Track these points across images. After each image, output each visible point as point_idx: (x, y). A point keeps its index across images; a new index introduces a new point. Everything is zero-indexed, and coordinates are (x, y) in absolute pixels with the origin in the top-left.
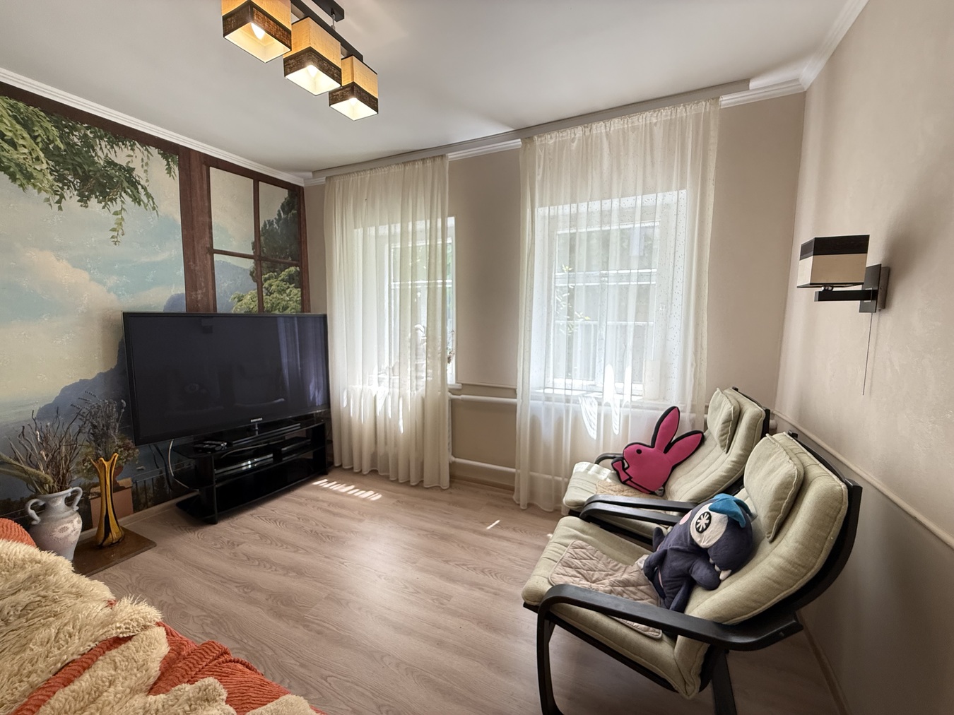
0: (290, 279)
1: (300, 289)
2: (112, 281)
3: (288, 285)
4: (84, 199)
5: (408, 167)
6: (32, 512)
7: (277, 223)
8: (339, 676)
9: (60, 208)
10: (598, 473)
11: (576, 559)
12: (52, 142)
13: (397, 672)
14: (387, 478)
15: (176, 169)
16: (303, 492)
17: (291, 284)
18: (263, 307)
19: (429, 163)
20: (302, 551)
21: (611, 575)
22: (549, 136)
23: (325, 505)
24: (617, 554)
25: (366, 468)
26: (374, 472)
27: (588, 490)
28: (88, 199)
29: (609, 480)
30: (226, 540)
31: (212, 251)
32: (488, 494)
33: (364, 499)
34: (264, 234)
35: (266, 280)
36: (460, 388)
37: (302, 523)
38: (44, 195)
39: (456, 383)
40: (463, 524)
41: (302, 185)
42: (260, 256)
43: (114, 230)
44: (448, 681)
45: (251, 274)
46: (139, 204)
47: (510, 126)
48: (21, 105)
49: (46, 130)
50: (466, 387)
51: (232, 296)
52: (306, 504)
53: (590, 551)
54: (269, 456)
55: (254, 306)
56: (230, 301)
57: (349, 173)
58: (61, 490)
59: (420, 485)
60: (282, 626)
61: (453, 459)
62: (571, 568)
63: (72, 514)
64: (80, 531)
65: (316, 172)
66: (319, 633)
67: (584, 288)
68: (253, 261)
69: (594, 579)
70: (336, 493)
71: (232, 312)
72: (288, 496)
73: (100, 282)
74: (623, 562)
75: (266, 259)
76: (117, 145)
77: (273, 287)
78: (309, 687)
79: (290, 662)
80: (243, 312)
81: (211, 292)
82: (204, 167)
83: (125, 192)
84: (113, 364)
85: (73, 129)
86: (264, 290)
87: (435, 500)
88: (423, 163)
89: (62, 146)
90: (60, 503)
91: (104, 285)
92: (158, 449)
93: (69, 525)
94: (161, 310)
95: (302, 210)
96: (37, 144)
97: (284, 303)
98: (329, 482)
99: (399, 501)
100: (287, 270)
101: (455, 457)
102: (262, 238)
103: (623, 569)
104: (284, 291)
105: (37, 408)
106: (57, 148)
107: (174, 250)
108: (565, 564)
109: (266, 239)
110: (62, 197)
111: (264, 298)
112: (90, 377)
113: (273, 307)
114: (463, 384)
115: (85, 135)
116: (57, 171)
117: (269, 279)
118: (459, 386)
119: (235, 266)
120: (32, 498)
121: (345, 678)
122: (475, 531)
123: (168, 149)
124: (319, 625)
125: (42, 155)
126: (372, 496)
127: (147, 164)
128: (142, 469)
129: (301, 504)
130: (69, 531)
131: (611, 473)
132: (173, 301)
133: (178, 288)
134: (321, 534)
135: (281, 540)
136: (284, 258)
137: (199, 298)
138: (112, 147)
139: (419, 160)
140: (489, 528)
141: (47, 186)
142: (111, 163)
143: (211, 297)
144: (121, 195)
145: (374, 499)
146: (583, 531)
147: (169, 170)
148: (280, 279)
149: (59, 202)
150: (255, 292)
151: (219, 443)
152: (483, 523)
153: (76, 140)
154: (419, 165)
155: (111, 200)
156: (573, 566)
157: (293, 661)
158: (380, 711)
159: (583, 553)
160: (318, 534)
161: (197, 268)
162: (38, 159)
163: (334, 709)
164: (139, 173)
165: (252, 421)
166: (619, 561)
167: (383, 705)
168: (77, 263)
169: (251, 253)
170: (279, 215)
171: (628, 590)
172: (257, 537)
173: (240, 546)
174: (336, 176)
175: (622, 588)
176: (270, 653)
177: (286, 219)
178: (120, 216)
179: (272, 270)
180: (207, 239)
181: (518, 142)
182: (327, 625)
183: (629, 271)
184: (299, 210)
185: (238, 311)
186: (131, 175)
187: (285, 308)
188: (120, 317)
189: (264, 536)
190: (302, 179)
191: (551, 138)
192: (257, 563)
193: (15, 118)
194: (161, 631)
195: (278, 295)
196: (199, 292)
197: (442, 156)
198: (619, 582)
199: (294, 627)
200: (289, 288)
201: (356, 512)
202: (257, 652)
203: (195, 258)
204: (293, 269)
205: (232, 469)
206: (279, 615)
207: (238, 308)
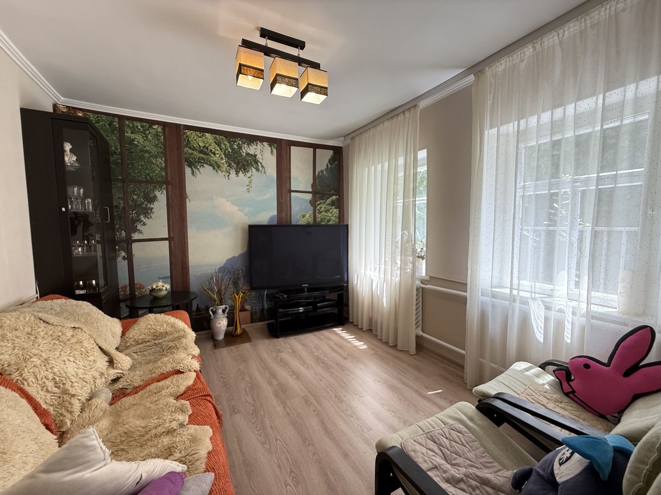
0: (333, 204)
1: (338, 209)
2: (247, 209)
3: (331, 207)
4: (237, 173)
5: (395, 120)
6: (211, 312)
7: (326, 171)
8: (283, 443)
9: (229, 179)
10: (538, 376)
11: (447, 438)
12: (227, 149)
13: (311, 457)
14: (376, 336)
15: (275, 151)
16: (326, 333)
17: (332, 206)
18: (316, 221)
19: (407, 114)
20: (306, 366)
21: (477, 468)
22: (499, 64)
23: (332, 343)
24: (498, 452)
25: (365, 327)
26: (370, 330)
27: (513, 388)
28: (239, 173)
29: (547, 386)
30: (278, 347)
31: (290, 191)
32: (444, 368)
33: (355, 347)
34: (318, 178)
35: (318, 205)
36: (428, 279)
37: (314, 350)
38: (224, 173)
39: (426, 275)
40: (410, 383)
41: (341, 146)
42: (315, 191)
43: (248, 186)
44: (336, 481)
45: (310, 202)
46: (259, 172)
47: (461, 67)
48: (218, 136)
49: (225, 145)
50: (432, 279)
51: (300, 215)
52: (323, 340)
53: (466, 438)
54: (310, 307)
55: (311, 221)
56: (298, 217)
57: (362, 133)
58: (221, 305)
59: (395, 347)
60: (274, 402)
61: (421, 333)
62: (435, 443)
63: (224, 317)
64: (226, 326)
65: (345, 136)
66: (288, 414)
67: (534, 196)
68: (311, 194)
69: (454, 462)
70: (342, 338)
71: (299, 224)
72: (317, 333)
73: (242, 211)
74: (500, 463)
75: (318, 193)
76: (251, 145)
77: (322, 209)
78: (267, 439)
79: (267, 422)
80: (305, 224)
81: (289, 212)
82: (288, 147)
83: (253, 167)
84: (245, 249)
85: (234, 142)
86: (317, 210)
87: (400, 360)
88: (404, 115)
89: (230, 151)
90: (220, 311)
91: (243, 212)
92: (260, 294)
93: (222, 322)
94: (266, 223)
95: (341, 161)
96: (222, 152)
97: (328, 218)
98: (342, 330)
99: (375, 354)
100: (330, 198)
101: (423, 332)
102: (317, 181)
103: (496, 469)
104: (328, 211)
105: (217, 267)
106: (229, 152)
107: (273, 192)
108: (430, 437)
109: (319, 181)
110: (230, 173)
111: (317, 215)
112: (237, 255)
113: (322, 220)
114: (430, 277)
115: (239, 143)
116: (228, 162)
117: (320, 204)
118: (428, 278)
119: (301, 198)
120: (212, 306)
121: (285, 445)
122: (416, 391)
123: (271, 141)
124: (290, 410)
125: (223, 156)
126: (361, 345)
127: (262, 151)
128: (255, 303)
129: (320, 339)
130: (222, 325)
131: (553, 380)
132: (272, 218)
133: (274, 212)
134: (321, 360)
135: (300, 356)
136: (329, 191)
137: (283, 217)
138: (249, 146)
139: (401, 113)
140: (430, 393)
141: (224, 169)
142: (248, 154)
143: (289, 216)
144: (251, 169)
145: (361, 348)
146: (471, 419)
147: (272, 152)
148: (326, 203)
149: (228, 176)
150: (312, 212)
151: (283, 295)
152: (427, 388)
153: (235, 147)
154: (401, 117)
155: (247, 172)
156: (438, 442)
157: (269, 423)
158: (290, 474)
159: (458, 436)
160: (319, 359)
161: (283, 201)
162: (222, 158)
163: (271, 459)
164: (259, 157)
165: (303, 285)
166: (496, 459)
167: (293, 472)
168: (233, 203)
169: (311, 190)
170: (327, 166)
171: (484, 489)
172: (291, 351)
173: (282, 353)
174: (356, 136)
175: (478, 484)
176: (262, 413)
177: (331, 168)
178: (250, 179)
179: (322, 199)
180: (288, 185)
181: (471, 78)
182: (294, 412)
183: (615, 173)
184: (339, 162)
185: (302, 223)
186: (255, 158)
187: (329, 221)
188: (247, 227)
189: (294, 351)
190: (341, 142)
191: (501, 64)
192: (283, 364)
193: (215, 142)
194: (194, 374)
195: (325, 213)
196: (283, 213)
197: (415, 106)
198: (478, 477)
199: (279, 405)
200: (331, 208)
201: (346, 353)
202: (258, 409)
203: (282, 196)
204: (334, 197)
205: (294, 310)
206: (277, 396)
207: (302, 222)
